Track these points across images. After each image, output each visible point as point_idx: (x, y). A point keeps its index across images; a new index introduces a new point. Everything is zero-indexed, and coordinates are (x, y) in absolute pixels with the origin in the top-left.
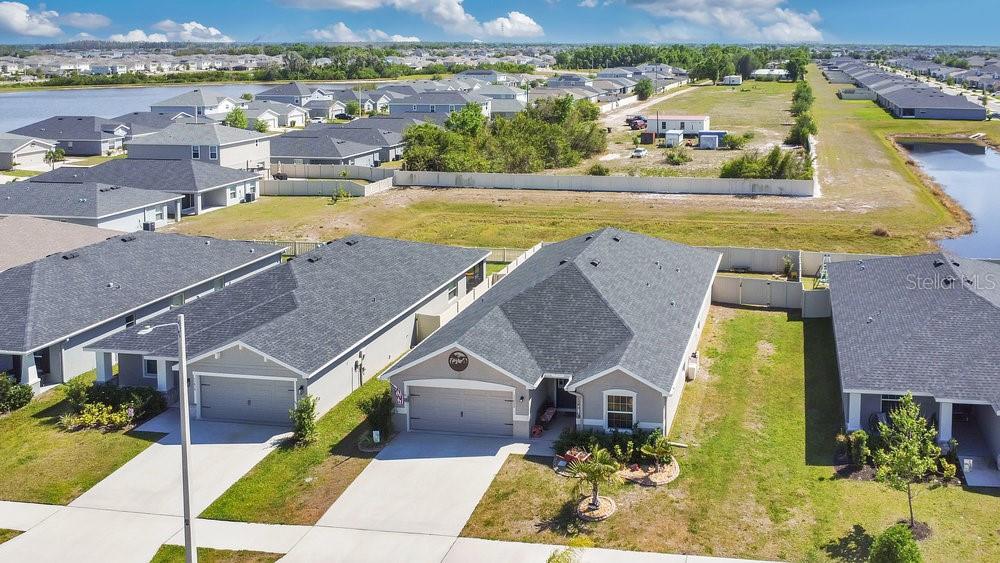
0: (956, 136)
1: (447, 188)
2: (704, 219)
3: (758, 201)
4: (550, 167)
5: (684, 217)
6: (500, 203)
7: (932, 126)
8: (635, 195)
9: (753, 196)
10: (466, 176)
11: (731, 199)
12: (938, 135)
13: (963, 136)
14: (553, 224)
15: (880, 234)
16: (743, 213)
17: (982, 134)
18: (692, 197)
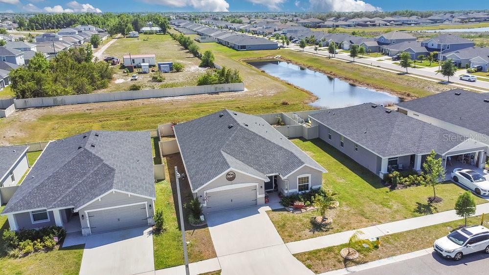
0: (267, 58)
1: (51, 106)
2: (202, 107)
3: (221, 95)
4: (95, 89)
5: (192, 107)
6: (89, 112)
7: (256, 54)
8: (159, 99)
9: (217, 93)
10: (59, 98)
11: (207, 96)
12: (260, 58)
13: (271, 58)
14: (127, 119)
15: (285, 104)
16: (218, 102)
17: (279, 56)
18: (189, 97)
